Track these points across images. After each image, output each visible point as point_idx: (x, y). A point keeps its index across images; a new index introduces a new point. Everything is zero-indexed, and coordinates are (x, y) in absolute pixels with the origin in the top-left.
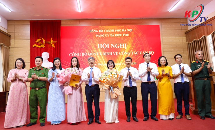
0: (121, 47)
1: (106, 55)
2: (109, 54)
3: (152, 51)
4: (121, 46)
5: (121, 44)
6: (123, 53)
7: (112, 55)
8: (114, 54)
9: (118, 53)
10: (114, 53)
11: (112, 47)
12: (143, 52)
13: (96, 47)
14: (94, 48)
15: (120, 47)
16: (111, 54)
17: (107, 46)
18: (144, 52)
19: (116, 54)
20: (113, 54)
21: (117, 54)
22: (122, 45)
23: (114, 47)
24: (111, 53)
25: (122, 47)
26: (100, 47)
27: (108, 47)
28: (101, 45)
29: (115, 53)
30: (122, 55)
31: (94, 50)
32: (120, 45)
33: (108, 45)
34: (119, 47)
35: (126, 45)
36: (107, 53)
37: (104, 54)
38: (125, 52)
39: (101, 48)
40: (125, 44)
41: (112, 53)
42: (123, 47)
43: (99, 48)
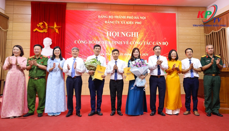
0: (132, 36)
1: (115, 43)
2: (118, 43)
3: (167, 42)
4: (132, 34)
5: (132, 33)
6: (134, 43)
7: (122, 44)
9: (129, 43)
10: (124, 42)
11: (123, 35)
13: (105, 35)
14: (103, 36)
15: (131, 36)
16: (120, 43)
17: (117, 34)
18: (157, 43)
19: (127, 44)
21: (127, 43)
22: (133, 33)
23: (124, 35)
25: (134, 35)
26: (109, 35)
27: (118, 36)
28: (110, 32)
30: (133, 45)
31: (102, 38)
32: (131, 33)
33: (118, 32)
35: (139, 34)
37: (113, 43)
38: (137, 42)
40: (137, 33)
41: (122, 42)
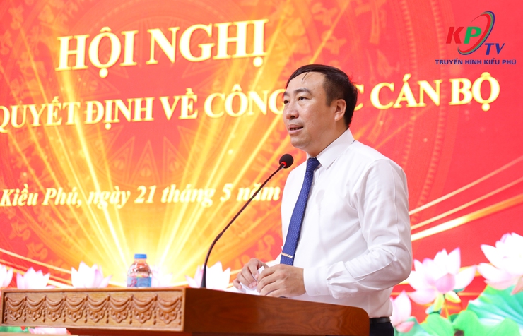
0: (222, 54)
1: (108, 119)
2: (127, 114)
3: (486, 76)
4: (223, 40)
5: (223, 28)
6: (236, 104)
7: (149, 117)
8: (169, 112)
9: (198, 105)
10: (164, 100)
11: (160, 54)
12: (399, 86)
13: (46, 57)
14: (34, 66)
15: (214, 51)
16: (141, 110)
17: (124, 49)
18: (406, 89)
19: (184, 115)
20: (158, 108)
21: (186, 107)
22: (232, 32)
23: (170, 52)
24: (143, 104)
25: (231, 47)
26: (72, 59)
27: (129, 61)
28: (81, 39)
29: (171, 102)
30: (229, 121)
31: (29, 85)
32: (215, 31)
33: (130, 36)
34: (206, 49)
35: (268, 32)
36: (119, 103)
37: (95, 116)
38: (253, 94)
39: (80, 64)
40: (259, 25)
41: (149, 101)
42: (241, 52)
43: (63, 65)
